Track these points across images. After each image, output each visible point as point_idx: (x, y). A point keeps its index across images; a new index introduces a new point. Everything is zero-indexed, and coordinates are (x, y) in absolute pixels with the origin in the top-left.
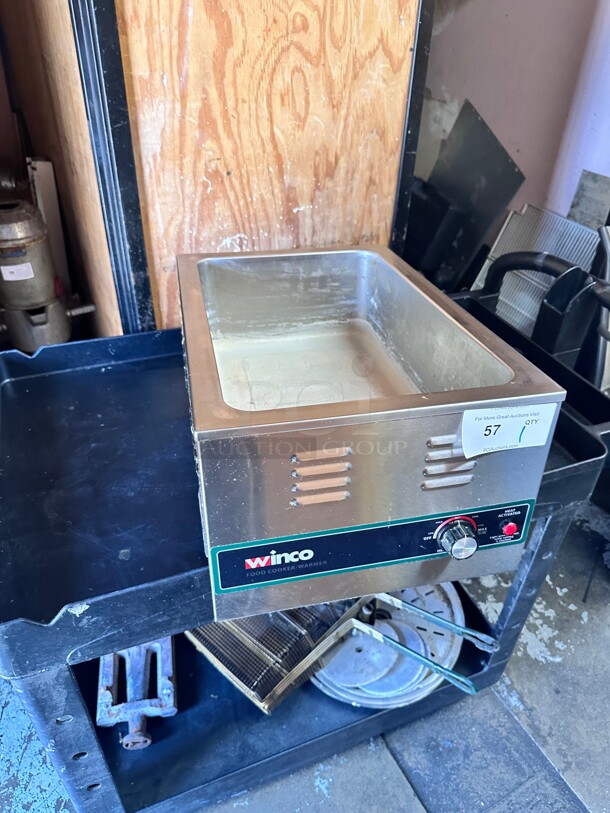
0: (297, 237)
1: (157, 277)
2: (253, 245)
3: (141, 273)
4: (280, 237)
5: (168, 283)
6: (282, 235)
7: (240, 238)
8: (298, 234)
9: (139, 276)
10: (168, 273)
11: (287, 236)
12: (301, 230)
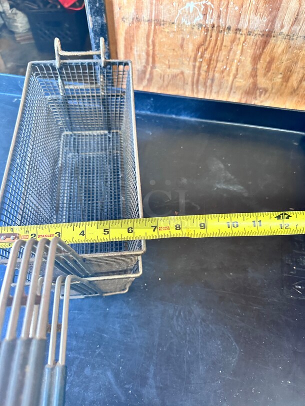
0: (273, 21)
1: (116, 25)
2: (219, 17)
3: (98, 18)
4: (252, 16)
5: (126, 33)
6: (256, 14)
7: (206, 5)
8: (275, 17)
9: (96, 21)
10: (127, 24)
11: (261, 17)
12: (280, 14)
